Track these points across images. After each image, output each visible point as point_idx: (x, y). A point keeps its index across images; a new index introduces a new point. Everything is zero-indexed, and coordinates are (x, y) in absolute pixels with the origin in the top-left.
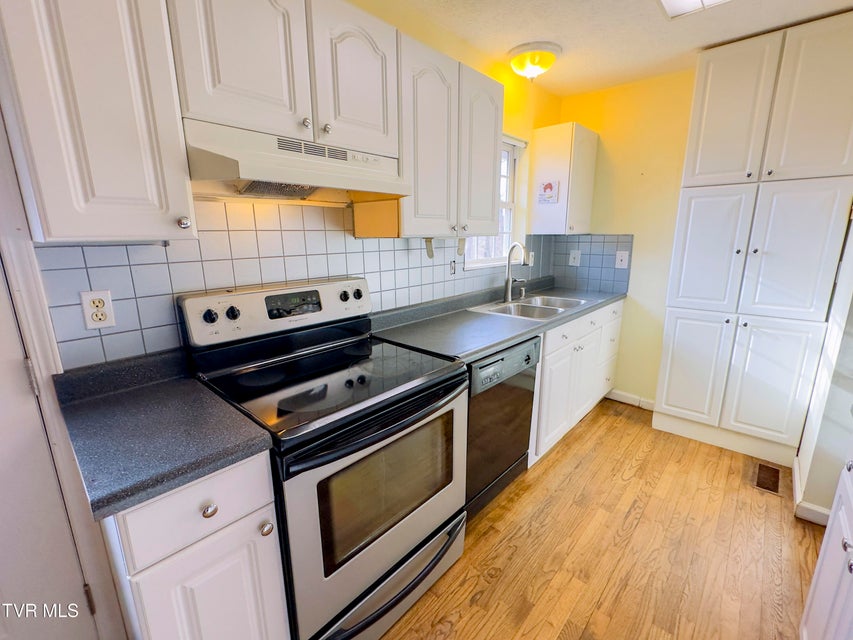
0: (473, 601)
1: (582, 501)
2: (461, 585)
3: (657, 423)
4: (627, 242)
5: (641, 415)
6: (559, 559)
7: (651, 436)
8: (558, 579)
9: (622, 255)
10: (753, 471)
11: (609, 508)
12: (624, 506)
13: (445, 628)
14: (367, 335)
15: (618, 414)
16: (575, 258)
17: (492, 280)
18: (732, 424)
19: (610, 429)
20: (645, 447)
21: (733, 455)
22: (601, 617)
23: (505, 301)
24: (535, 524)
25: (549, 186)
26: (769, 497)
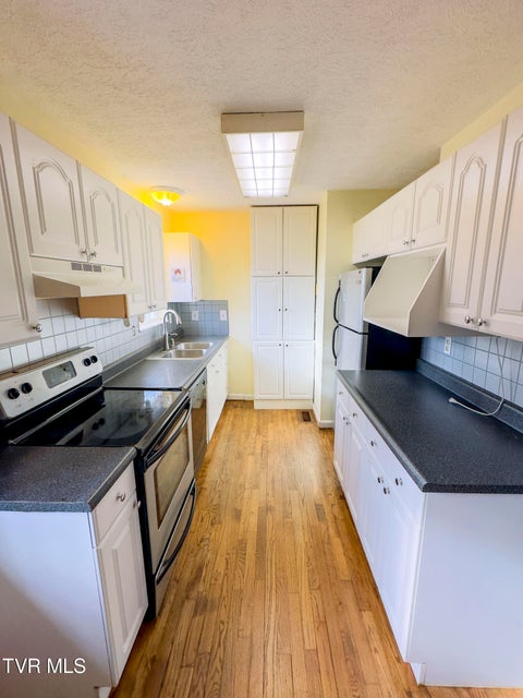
0: (212, 524)
1: (240, 456)
2: (202, 521)
3: (257, 406)
4: (224, 305)
5: (247, 404)
6: (242, 486)
7: (255, 414)
8: (246, 494)
9: (223, 312)
10: (300, 416)
11: (253, 454)
12: (258, 451)
13: (206, 542)
14: (101, 388)
15: (236, 407)
16: (195, 316)
17: (154, 336)
18: (288, 396)
19: (235, 416)
20: (255, 420)
21: (291, 411)
22: (271, 499)
23: (165, 349)
24: (223, 476)
25: (178, 271)
26: (309, 424)
